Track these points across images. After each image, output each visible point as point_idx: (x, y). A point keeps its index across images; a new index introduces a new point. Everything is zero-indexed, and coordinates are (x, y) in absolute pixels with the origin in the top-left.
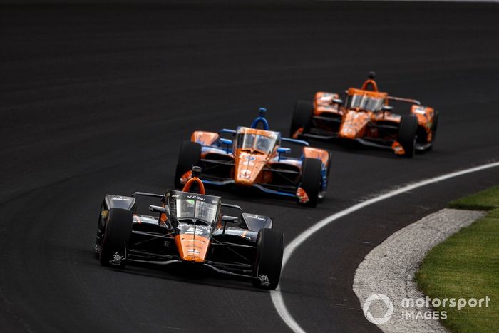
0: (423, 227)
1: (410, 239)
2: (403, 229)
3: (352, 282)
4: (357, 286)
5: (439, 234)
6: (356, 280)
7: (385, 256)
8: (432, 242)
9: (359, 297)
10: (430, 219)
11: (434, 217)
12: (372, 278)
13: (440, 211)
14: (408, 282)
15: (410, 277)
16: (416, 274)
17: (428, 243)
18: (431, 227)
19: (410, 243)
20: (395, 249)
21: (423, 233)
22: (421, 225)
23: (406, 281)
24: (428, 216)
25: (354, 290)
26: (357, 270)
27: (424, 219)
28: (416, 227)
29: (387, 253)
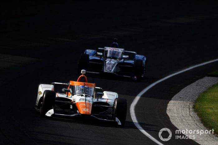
0: (197, 85)
1: (191, 90)
2: (188, 86)
3: (166, 109)
4: (168, 111)
5: (203, 88)
6: (168, 108)
7: (180, 98)
8: (201, 91)
9: (169, 116)
10: (200, 81)
11: (201, 81)
12: (175, 108)
13: (204, 78)
14: (190, 109)
15: (191, 107)
16: (193, 105)
17: (199, 92)
18: (200, 85)
19: (191, 92)
20: (184, 95)
21: (197, 88)
22: (196, 84)
23: (189, 108)
24: (199, 80)
25: (167, 113)
26: (168, 104)
27: (197, 82)
28: (194, 85)
29: (181, 96)
